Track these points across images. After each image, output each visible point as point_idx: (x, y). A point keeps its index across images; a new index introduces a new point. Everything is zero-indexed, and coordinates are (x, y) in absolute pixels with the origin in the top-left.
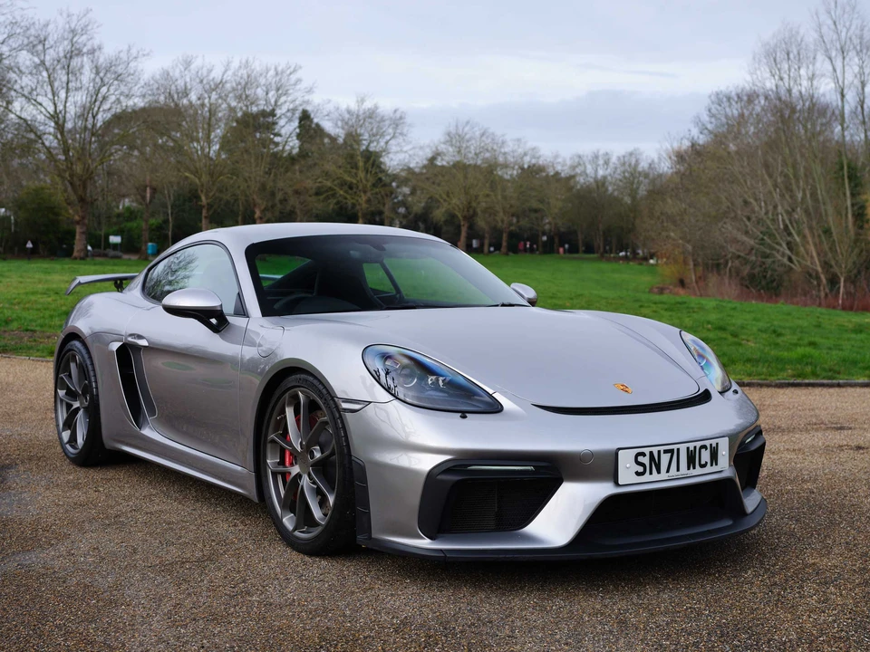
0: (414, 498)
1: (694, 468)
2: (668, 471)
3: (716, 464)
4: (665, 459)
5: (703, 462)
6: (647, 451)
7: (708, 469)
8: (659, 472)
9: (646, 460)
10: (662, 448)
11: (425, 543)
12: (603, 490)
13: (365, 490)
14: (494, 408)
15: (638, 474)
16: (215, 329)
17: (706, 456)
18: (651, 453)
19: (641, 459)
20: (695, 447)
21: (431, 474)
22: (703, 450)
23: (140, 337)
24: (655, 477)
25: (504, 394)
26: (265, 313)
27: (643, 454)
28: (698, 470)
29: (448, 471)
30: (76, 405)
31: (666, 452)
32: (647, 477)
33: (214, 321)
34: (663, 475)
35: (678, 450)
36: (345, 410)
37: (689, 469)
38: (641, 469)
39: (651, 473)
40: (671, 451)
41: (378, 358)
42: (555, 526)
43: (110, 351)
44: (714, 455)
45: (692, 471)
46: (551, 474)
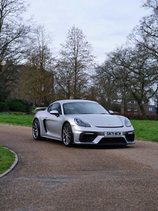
0: (79, 137)
8: (110, 135)
9: (109, 133)
10: (111, 132)
11: (80, 143)
12: (103, 137)
13: (73, 136)
14: (90, 126)
15: (107, 135)
16: (58, 116)
17: (118, 134)
20: (116, 132)
21: (81, 134)
23: (47, 118)
24: (110, 136)
25: (92, 125)
26: (64, 114)
30: (36, 130)
33: (57, 115)
34: (111, 136)
35: (114, 132)
36: (72, 127)
41: (76, 120)
42: (96, 141)
43: (42, 121)
44: (120, 134)
45: (116, 136)
46: (96, 134)
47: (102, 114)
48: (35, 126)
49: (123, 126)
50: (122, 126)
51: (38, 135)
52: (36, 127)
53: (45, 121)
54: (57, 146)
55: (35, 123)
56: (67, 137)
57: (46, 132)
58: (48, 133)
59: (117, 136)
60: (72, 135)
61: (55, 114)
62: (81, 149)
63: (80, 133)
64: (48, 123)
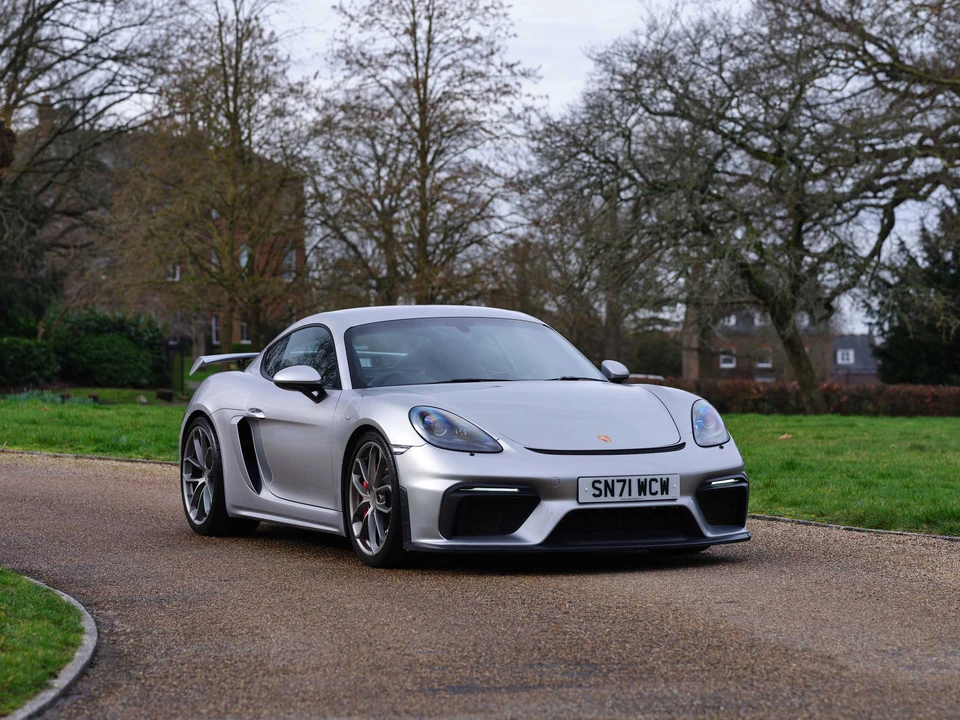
0: (435, 511)
1: (645, 494)
2: (621, 495)
3: (667, 493)
4: (618, 487)
5: (653, 491)
6: (602, 480)
7: (659, 496)
8: (613, 495)
9: (602, 486)
10: (615, 479)
11: (443, 542)
12: (570, 505)
13: (408, 507)
14: (499, 450)
15: (594, 495)
16: (317, 400)
17: (656, 487)
18: (606, 481)
19: (597, 485)
20: (646, 480)
21: (448, 493)
22: (653, 483)
23: (259, 411)
24: (609, 498)
25: (508, 439)
26: (355, 386)
27: (600, 482)
28: (649, 497)
29: (457, 491)
30: (201, 481)
31: (618, 481)
32: (602, 499)
33: (315, 393)
34: (617, 498)
35: (630, 480)
36: (396, 453)
37: (640, 495)
38: (597, 492)
39: (606, 496)
40: (624, 481)
41: (420, 415)
42: (533, 531)
43: (231, 425)
44: (665, 487)
45: (643, 497)
46: (531, 494)
47: (564, 379)
48: (195, 457)
49: (681, 446)
50: (673, 441)
51: (213, 506)
52: (201, 462)
53: (246, 426)
54: (317, 564)
55: (196, 442)
56: (369, 512)
57: (258, 487)
58: (268, 494)
59: (649, 501)
60: (397, 499)
61: (304, 388)
62: (448, 578)
63: (442, 486)
64: (263, 436)
